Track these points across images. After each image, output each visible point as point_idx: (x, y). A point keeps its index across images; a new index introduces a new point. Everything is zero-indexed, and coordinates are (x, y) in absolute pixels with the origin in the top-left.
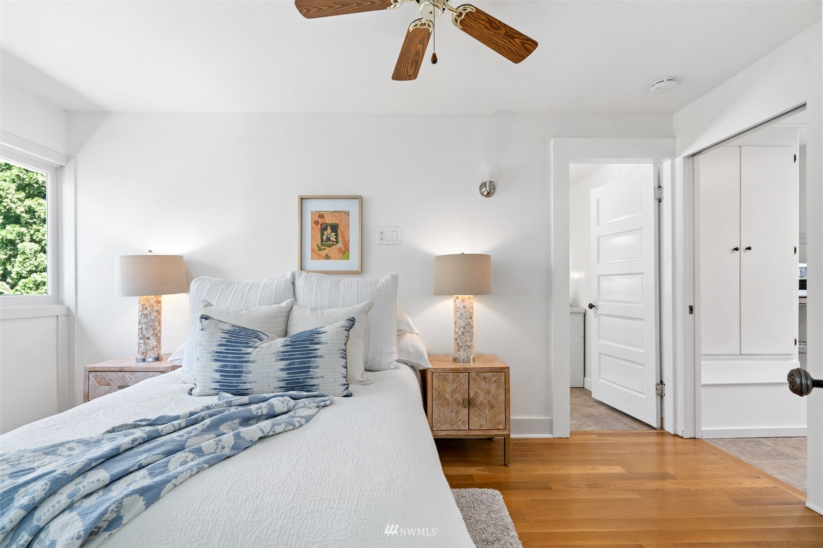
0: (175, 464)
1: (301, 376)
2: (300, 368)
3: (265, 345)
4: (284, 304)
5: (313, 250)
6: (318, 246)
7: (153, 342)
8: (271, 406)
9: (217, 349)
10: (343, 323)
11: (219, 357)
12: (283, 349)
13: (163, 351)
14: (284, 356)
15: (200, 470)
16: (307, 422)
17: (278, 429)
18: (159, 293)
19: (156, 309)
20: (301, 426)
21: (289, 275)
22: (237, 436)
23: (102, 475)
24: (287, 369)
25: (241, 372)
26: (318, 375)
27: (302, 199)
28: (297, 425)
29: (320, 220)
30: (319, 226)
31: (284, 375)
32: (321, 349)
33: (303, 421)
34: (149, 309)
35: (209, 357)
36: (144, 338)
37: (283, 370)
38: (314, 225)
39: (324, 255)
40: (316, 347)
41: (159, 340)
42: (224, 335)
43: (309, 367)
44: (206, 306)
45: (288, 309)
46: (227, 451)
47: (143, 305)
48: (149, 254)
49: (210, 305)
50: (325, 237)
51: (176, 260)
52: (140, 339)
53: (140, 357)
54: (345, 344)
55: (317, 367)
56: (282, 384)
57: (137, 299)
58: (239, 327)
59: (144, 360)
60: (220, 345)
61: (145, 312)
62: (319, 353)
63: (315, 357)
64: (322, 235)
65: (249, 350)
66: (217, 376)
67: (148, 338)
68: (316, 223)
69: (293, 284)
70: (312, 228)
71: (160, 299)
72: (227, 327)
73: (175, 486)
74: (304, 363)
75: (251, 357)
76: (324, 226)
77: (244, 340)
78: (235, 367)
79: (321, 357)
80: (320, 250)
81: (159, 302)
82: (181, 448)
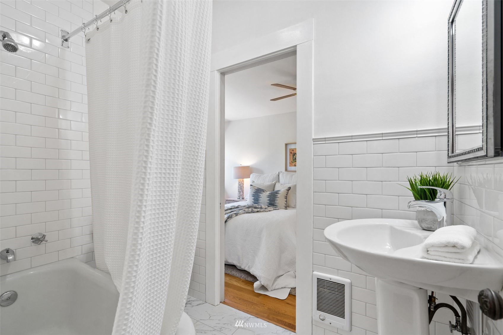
0: (240, 211)
1: (273, 202)
2: (273, 200)
3: (264, 193)
4: (273, 182)
5: (290, 163)
6: (292, 161)
7: (242, 193)
8: (262, 206)
9: (253, 194)
10: (287, 188)
11: (254, 196)
12: (269, 195)
13: (244, 197)
14: (269, 196)
15: (244, 213)
16: (269, 211)
17: (261, 211)
18: (243, 178)
19: (242, 183)
20: (267, 211)
21: (277, 173)
22: (252, 210)
23: (230, 211)
24: (269, 200)
25: (258, 200)
26: (277, 202)
27: (286, 145)
28: (266, 211)
29: (292, 152)
30: (292, 154)
31: (268, 201)
32: (279, 195)
33: (268, 211)
34: (241, 183)
35: (251, 196)
36: (239, 192)
37: (268, 200)
38: (290, 154)
39: (294, 165)
40: (277, 195)
41: (243, 193)
42: (255, 190)
43: (275, 200)
44: (253, 182)
45: (275, 184)
46: (250, 212)
47: (239, 182)
48: (241, 166)
49: (254, 182)
50: (294, 158)
51: (247, 167)
52: (238, 192)
53: (238, 198)
54: (287, 195)
55: (277, 200)
56: (268, 204)
57: (237, 180)
58: (259, 188)
59: (239, 199)
60: (254, 193)
61: (240, 184)
62: (278, 196)
63: (277, 197)
64: (293, 157)
65: (260, 194)
66: (253, 200)
67: (240, 192)
68: (291, 153)
69: (279, 176)
70: (290, 155)
71: (243, 180)
72: (256, 188)
73: (240, 214)
74: (273, 199)
75: (261, 196)
76: (294, 154)
77: (260, 192)
78: (257, 198)
79: (278, 197)
80: (292, 163)
81: (243, 181)
82: (242, 209)
